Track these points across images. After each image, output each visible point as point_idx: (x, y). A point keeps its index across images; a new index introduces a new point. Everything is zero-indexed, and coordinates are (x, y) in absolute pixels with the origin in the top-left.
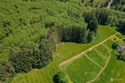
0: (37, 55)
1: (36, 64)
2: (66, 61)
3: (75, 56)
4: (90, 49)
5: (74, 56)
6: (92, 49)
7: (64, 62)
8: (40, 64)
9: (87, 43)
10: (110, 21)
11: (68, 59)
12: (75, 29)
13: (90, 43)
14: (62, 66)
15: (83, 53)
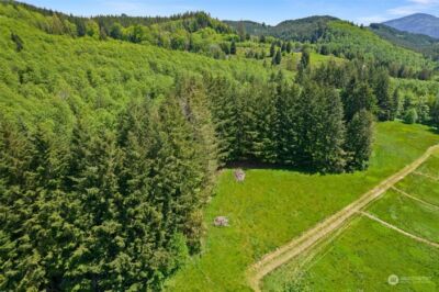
0: (98, 183)
1: (86, 259)
2: (278, 252)
3: (320, 225)
4: (378, 192)
5: (312, 225)
6: (383, 191)
7: (269, 256)
8: (116, 264)
9: (347, 169)
10: (396, 104)
11: (288, 241)
12: (289, 97)
13: (360, 168)
14: (264, 279)
15: (352, 208)
